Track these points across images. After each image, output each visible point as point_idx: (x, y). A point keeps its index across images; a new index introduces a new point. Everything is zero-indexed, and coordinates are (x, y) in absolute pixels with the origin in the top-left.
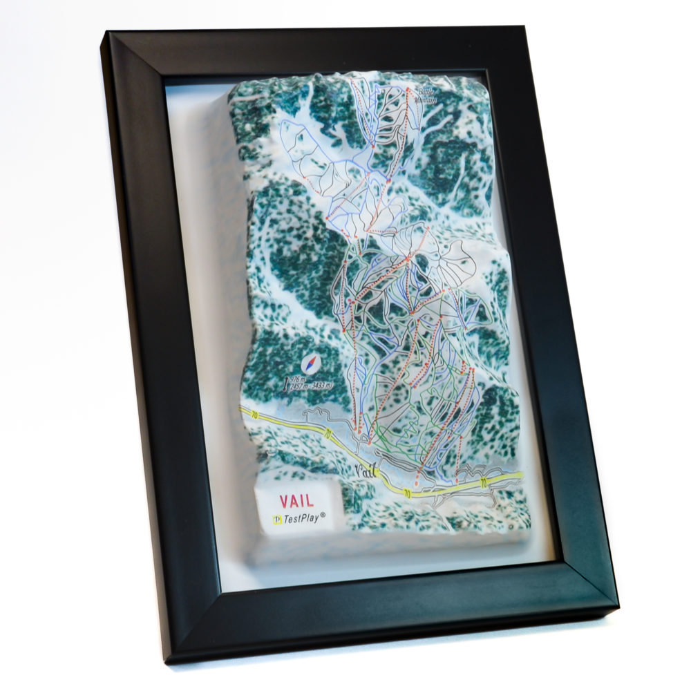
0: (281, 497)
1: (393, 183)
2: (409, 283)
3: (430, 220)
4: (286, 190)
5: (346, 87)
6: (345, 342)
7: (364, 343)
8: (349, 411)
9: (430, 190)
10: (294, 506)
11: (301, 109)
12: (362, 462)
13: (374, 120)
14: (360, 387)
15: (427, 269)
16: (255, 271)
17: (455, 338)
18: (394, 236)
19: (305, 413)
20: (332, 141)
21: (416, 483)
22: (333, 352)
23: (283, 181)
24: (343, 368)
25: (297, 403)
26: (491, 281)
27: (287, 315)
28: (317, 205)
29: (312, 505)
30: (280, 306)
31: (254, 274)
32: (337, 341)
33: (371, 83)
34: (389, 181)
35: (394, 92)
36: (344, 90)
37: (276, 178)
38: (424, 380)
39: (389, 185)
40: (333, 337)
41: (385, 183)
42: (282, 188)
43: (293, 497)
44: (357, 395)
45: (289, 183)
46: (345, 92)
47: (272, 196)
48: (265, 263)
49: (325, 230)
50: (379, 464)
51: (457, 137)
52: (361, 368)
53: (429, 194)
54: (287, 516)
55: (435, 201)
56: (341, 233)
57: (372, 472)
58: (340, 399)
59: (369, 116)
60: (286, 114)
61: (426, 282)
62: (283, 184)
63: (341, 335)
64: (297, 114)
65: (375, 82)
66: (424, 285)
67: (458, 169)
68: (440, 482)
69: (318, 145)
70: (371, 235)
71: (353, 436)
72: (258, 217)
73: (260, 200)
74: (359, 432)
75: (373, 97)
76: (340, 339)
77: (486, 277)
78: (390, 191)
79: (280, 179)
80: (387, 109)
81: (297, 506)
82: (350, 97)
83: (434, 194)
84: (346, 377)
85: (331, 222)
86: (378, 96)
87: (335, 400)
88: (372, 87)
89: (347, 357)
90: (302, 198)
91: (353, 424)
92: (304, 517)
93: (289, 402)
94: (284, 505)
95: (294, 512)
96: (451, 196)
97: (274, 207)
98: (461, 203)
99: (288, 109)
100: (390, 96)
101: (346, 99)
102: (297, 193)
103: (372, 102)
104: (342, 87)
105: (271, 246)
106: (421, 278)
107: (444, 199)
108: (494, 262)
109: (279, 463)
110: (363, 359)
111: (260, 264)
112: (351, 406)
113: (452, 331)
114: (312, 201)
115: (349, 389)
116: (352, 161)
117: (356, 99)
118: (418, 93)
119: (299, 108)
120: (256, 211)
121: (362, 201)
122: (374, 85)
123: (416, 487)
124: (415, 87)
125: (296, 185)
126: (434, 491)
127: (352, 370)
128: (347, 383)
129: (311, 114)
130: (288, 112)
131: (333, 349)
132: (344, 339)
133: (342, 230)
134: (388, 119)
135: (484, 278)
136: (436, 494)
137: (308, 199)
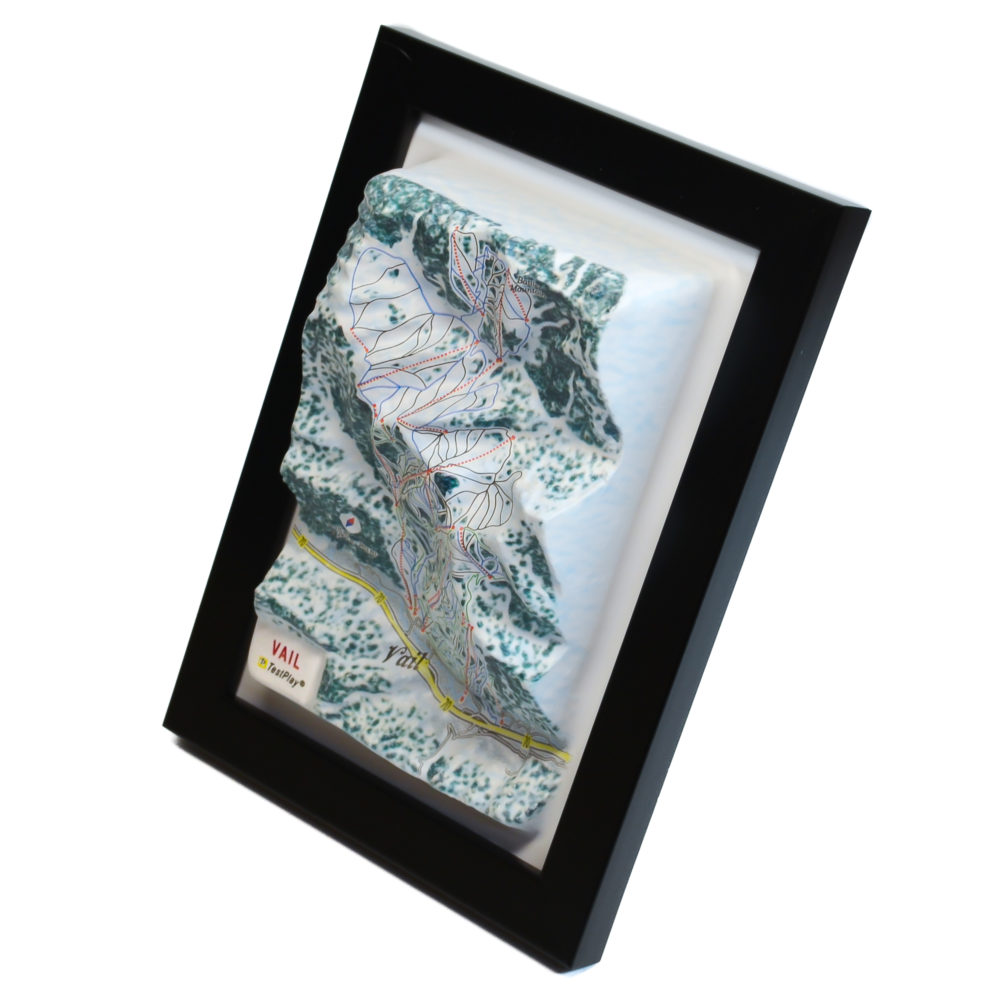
0: (275, 642)
1: (505, 365)
2: (431, 497)
3: (518, 429)
4: (331, 333)
5: (445, 238)
6: (394, 517)
7: (410, 529)
8: (401, 587)
9: (544, 391)
10: (282, 659)
11: (403, 240)
12: (409, 645)
13: (482, 286)
14: (409, 570)
15: (447, 493)
16: (311, 400)
17: (460, 585)
18: (440, 436)
19: (356, 565)
20: (438, 289)
21: (462, 699)
22: (372, 523)
23: (330, 322)
24: (386, 544)
25: (346, 551)
26: (519, 542)
27: (336, 460)
28: (354, 365)
29: (297, 668)
30: (326, 449)
31: (308, 403)
32: (385, 513)
33: (481, 243)
34: (499, 360)
35: (498, 264)
36: (442, 240)
37: (326, 315)
38: (437, 606)
39: (500, 364)
40: (383, 505)
41: (494, 361)
42: (328, 329)
43: (285, 649)
44: (407, 577)
45: (335, 327)
46: (441, 244)
47: (319, 333)
48: (326, 395)
49: (355, 397)
50: (431, 657)
51: (562, 350)
52: (409, 552)
53: (542, 396)
54: (272, 664)
55: (547, 406)
56: (372, 408)
57: (417, 661)
58: (388, 572)
59: (474, 280)
60: (378, 242)
61: (443, 507)
62: (329, 325)
63: (394, 508)
64: (395, 244)
65: (487, 243)
66: (442, 510)
67: (567, 386)
68: (485, 713)
69: (420, 287)
70: (399, 426)
71: (408, 613)
72: (307, 348)
73: (308, 331)
74: (415, 613)
75: (481, 260)
76: (390, 512)
77: (511, 536)
78: (498, 371)
79: (329, 318)
80: (494, 281)
81: (285, 660)
82: (446, 252)
83: (547, 399)
84: (390, 552)
85: (361, 391)
86: (487, 261)
87: (382, 570)
88: (481, 247)
89: (390, 535)
90: (344, 351)
91: (408, 602)
92: (286, 675)
93: (340, 547)
94: (275, 651)
95: (281, 665)
96: (566, 409)
97: (322, 345)
98: (580, 422)
99: (382, 236)
100: (496, 269)
101: (442, 252)
102: (339, 343)
103: (479, 266)
104: (439, 237)
105: (329, 381)
106: (441, 501)
107: (557, 409)
108: (523, 523)
109: (269, 609)
110: (411, 545)
111: (320, 394)
112: (402, 583)
113: (459, 575)
114: (352, 359)
115: (395, 565)
116: (461, 320)
117: (452, 256)
118: (516, 281)
119: (400, 239)
120: (304, 341)
121: (436, 376)
122: (485, 246)
123: (459, 702)
124: (516, 272)
125: (340, 332)
126: (474, 718)
127: (397, 549)
128: (392, 559)
129: (414, 250)
130: (381, 240)
131: (373, 520)
132: (394, 513)
133: (375, 406)
134: (493, 290)
135: (507, 535)
136: (475, 722)
137: (350, 354)
